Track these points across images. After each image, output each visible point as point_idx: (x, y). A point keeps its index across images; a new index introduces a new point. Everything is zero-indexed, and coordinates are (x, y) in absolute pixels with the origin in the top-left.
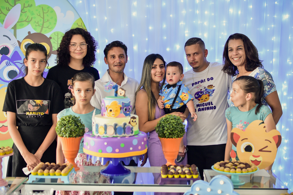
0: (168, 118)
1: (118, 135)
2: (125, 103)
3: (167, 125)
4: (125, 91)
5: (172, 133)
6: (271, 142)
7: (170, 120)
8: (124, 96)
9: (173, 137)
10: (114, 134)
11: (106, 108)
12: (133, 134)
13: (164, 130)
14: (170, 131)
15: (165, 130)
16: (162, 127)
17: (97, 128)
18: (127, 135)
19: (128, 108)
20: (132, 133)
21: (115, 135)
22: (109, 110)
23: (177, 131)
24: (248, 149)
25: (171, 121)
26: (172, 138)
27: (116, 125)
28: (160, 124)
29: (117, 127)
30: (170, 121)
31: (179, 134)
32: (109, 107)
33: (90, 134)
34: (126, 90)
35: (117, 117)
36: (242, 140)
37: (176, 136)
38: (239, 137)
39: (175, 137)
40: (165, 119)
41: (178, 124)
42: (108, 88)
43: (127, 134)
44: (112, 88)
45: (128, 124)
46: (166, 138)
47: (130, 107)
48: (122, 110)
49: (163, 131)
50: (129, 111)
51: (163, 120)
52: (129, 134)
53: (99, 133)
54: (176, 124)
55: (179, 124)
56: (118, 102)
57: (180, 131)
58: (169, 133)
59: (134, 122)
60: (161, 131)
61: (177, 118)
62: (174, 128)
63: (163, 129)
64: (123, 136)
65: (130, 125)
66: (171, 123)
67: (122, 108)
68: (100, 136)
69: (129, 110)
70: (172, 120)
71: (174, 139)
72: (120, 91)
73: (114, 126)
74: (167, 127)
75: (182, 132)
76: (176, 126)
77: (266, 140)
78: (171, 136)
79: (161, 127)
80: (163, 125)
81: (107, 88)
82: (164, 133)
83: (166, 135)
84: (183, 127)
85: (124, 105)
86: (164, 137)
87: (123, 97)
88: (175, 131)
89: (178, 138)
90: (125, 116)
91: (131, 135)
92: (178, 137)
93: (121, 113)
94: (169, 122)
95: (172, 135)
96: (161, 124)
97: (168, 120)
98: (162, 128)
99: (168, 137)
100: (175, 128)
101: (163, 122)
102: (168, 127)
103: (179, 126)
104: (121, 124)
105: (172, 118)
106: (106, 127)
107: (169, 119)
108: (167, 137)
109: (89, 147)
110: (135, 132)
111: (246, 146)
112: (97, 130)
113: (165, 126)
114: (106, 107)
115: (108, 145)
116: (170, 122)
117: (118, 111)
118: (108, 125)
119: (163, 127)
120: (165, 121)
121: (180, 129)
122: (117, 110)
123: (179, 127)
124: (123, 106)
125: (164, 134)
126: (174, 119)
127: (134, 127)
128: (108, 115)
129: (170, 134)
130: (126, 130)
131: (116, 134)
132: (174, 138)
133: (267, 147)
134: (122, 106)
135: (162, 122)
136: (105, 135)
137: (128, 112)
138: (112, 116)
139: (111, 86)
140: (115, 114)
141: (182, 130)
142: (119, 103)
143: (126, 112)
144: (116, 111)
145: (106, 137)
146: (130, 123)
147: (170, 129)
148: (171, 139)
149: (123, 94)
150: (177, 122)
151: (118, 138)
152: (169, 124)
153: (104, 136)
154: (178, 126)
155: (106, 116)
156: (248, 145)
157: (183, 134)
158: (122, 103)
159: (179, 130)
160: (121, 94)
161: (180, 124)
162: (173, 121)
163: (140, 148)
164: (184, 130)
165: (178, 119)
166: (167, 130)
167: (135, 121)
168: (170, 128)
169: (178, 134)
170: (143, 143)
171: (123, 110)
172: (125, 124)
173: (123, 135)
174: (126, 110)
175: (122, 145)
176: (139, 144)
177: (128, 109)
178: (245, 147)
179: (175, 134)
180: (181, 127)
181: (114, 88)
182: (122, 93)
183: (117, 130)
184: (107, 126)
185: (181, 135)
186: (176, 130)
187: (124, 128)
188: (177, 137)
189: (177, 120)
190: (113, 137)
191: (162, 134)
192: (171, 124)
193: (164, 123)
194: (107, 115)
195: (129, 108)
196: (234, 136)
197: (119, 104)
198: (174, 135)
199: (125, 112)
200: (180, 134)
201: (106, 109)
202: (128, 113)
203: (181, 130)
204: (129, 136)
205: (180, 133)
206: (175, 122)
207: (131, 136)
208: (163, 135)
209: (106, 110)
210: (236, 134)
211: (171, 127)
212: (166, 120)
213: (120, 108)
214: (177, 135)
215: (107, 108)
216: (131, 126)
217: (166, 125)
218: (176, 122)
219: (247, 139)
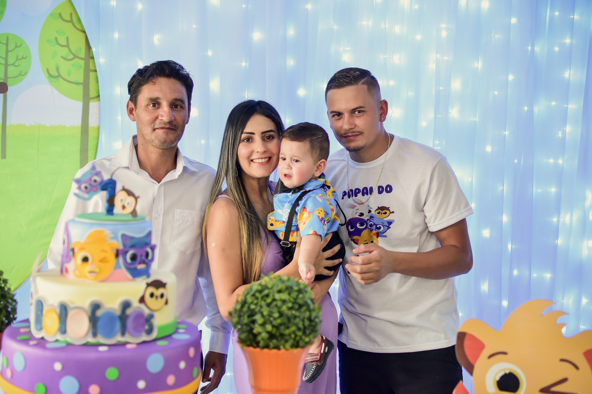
0: (270, 286)
1: (100, 339)
2: (132, 238)
3: (262, 310)
4: (136, 198)
5: (278, 334)
6: (577, 368)
7: (274, 292)
8: (134, 213)
9: (282, 347)
10: (90, 334)
11: (73, 250)
12: (154, 335)
13: (254, 322)
14: (273, 326)
15: (256, 325)
16: (249, 313)
17: (39, 313)
18: (131, 340)
19: (140, 253)
20: (150, 331)
21: (91, 340)
22: (80, 256)
23: (293, 328)
24: (508, 382)
25: (277, 296)
26: (277, 348)
27: (96, 307)
28: (244, 303)
29: (99, 313)
30: (273, 296)
31: (301, 337)
32: (82, 249)
33: (22, 330)
34: (139, 197)
35: (103, 281)
36: (490, 357)
37: (291, 342)
38: (480, 346)
39: (288, 345)
40: (260, 288)
41: (296, 306)
42: (86, 188)
43: (132, 335)
44: (99, 187)
45: (135, 303)
46: (258, 350)
47: (149, 250)
48: (121, 259)
49: (252, 325)
50: (147, 261)
51: (252, 293)
52: (139, 336)
53: (43, 330)
54: (290, 305)
55: (300, 306)
56: (107, 232)
57: (305, 328)
58: (268, 332)
59: (157, 297)
60: (246, 325)
61: (296, 288)
62: (284, 319)
63: (250, 319)
64: (119, 341)
65: (143, 306)
66: (274, 303)
67: (120, 252)
68: (46, 338)
69: (144, 258)
70: (280, 291)
71: (283, 350)
72: (122, 197)
73: (89, 312)
74: (263, 316)
75: (308, 332)
76: (289, 313)
77: (562, 360)
78: (275, 341)
79: (247, 312)
80: (253, 307)
81: (83, 186)
82: (255, 331)
83: (259, 338)
84: (314, 315)
85: (129, 243)
86: (255, 345)
87: (130, 217)
88: (288, 328)
89: (295, 351)
90: (129, 276)
91: (145, 337)
92: (296, 345)
93: (117, 267)
94: (269, 300)
95: (279, 339)
96: (247, 306)
97: (266, 292)
98: (249, 316)
99: (267, 346)
100: (289, 319)
101: (253, 298)
102: (265, 313)
103: (300, 312)
104: (113, 305)
105: (281, 286)
106: (64, 311)
107: (271, 291)
108: (262, 344)
109: (9, 373)
110: (161, 329)
111: (502, 373)
112: (39, 320)
113: (257, 309)
114: (71, 246)
115: (65, 372)
116: (274, 300)
117: (107, 262)
118: (72, 306)
119: (252, 314)
120: (258, 295)
121: (303, 320)
122: (105, 258)
123: (302, 317)
124: (124, 245)
125: (255, 336)
126: (287, 292)
127: (156, 314)
128: (77, 272)
129: (272, 336)
130: (130, 323)
131: (95, 335)
132: (285, 348)
133: (564, 380)
134: (121, 247)
135: (249, 299)
136: (59, 337)
137: (140, 263)
138: (88, 275)
139: (95, 181)
140: (97, 270)
141: (310, 325)
142: (112, 236)
143: (134, 264)
144: (103, 260)
145: (64, 345)
146: (142, 300)
147: (271, 322)
148: (275, 351)
149: (129, 209)
150: (295, 299)
151: (102, 349)
152: (268, 305)
153: (57, 341)
154: (297, 314)
155: (71, 275)
156: (507, 372)
157: (312, 336)
158: (124, 237)
159: (301, 325)
160: (124, 207)
161: (304, 308)
162: (284, 296)
163: (171, 380)
164: (316, 323)
165: (300, 291)
166: (263, 325)
167: (162, 296)
168: (272, 319)
169: (296, 336)
170: (182, 365)
171: (125, 259)
172: (126, 305)
173: (119, 338)
174: (134, 258)
175: (112, 374)
176: (170, 366)
177: (141, 255)
178: (498, 378)
179: (287, 338)
180: (307, 314)
181: (103, 189)
182: (126, 204)
183: (100, 324)
184: (69, 310)
185: (307, 339)
186: (290, 325)
187: (123, 318)
188: (293, 346)
189: (294, 295)
190: (86, 345)
191: (248, 336)
192: (276, 305)
193: (255, 302)
194: (74, 271)
195: (144, 254)
196: (467, 343)
197: (112, 238)
198: (283, 342)
199: (130, 264)
200: (303, 337)
201: (71, 253)
202: (141, 267)
203: (307, 323)
204: (138, 344)
205: (304, 333)
206: (290, 301)
207: (144, 342)
208: (251, 337)
209: (72, 257)
210: (474, 339)
211: (276, 315)
212: (260, 292)
213: (115, 252)
214: (295, 339)
215: (76, 250)
216: (147, 312)
217: (261, 307)
218: (292, 300)
219: (505, 353)
